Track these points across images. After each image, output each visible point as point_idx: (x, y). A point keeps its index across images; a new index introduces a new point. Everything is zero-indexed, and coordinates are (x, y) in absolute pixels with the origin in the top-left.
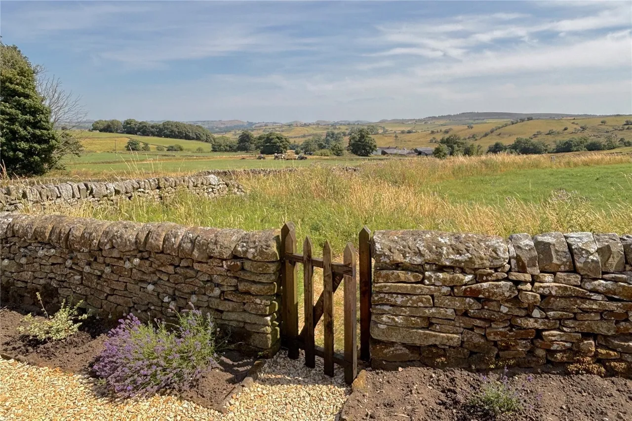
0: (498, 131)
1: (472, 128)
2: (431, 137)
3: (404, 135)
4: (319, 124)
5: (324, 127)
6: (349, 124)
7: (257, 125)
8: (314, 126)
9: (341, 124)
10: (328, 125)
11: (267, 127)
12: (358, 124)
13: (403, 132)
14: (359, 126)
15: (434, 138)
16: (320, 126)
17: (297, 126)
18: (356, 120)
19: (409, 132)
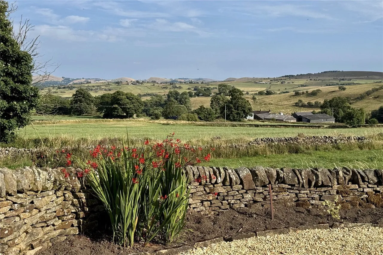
0: (376, 94)
1: (344, 89)
2: (296, 100)
3: (262, 97)
4: (154, 82)
5: (161, 85)
6: (191, 83)
7: (75, 82)
8: (149, 84)
9: (181, 82)
10: (166, 83)
11: (90, 85)
12: (202, 83)
13: (261, 93)
14: (203, 85)
15: (300, 101)
16: (156, 84)
17: (128, 84)
18: (198, 78)
19: (268, 93)
